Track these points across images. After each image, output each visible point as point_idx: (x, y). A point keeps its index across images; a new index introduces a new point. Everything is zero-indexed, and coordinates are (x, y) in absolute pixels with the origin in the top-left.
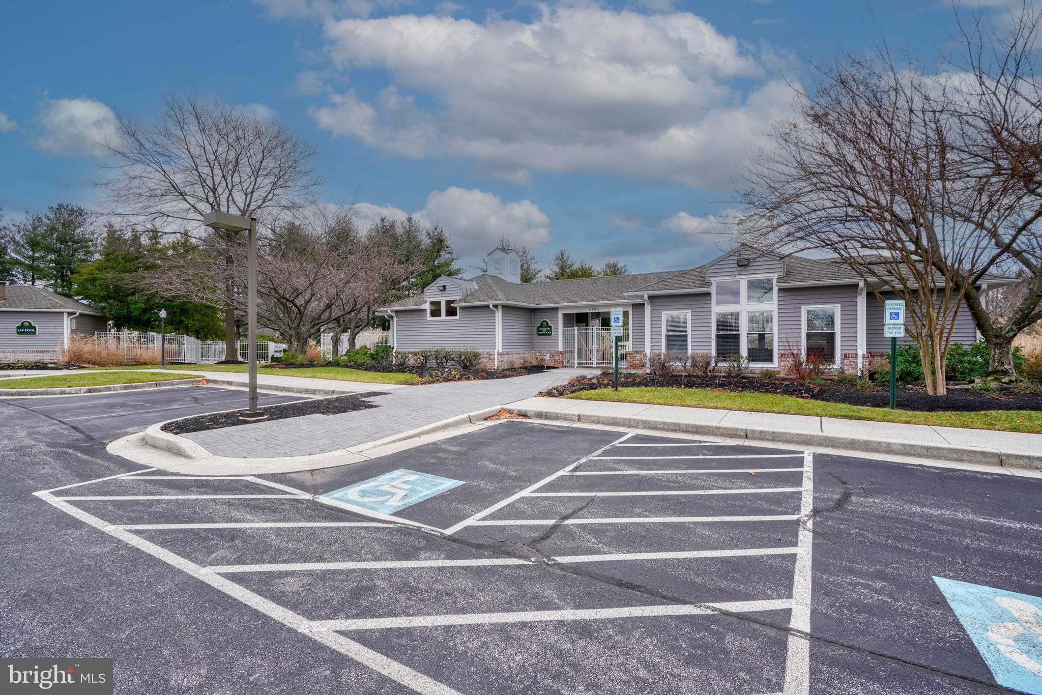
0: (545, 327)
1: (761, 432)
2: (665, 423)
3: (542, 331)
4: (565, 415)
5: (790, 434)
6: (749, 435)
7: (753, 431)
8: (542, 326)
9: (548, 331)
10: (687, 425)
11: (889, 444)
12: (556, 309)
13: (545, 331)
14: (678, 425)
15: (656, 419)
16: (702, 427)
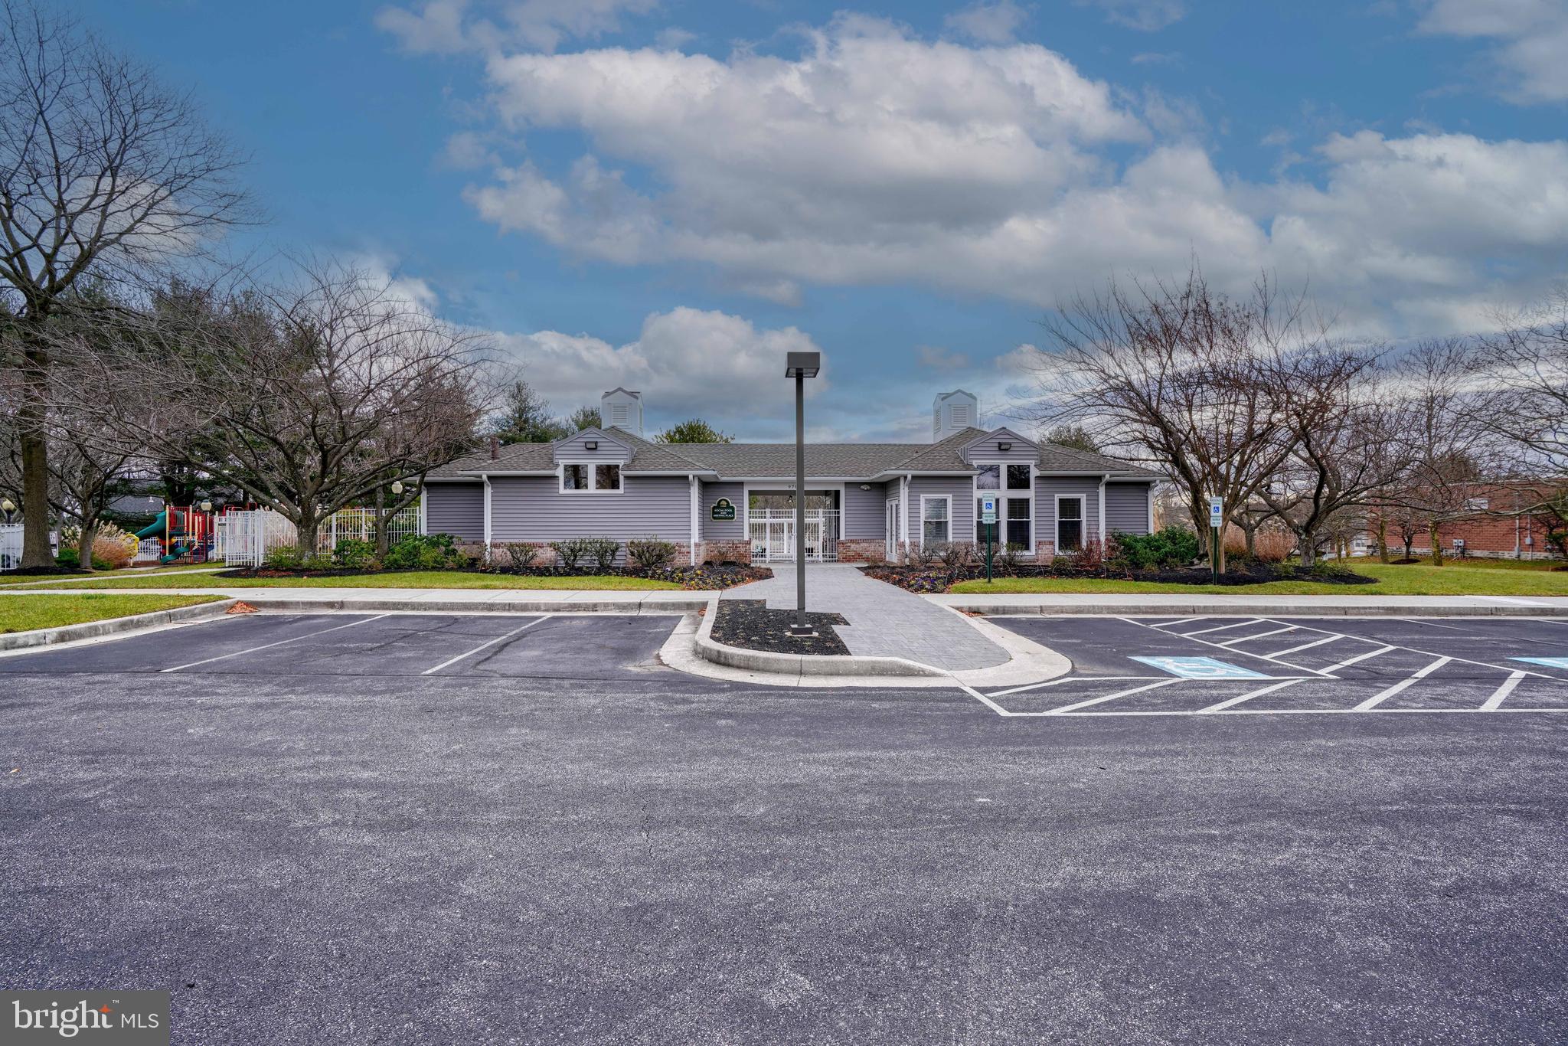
0: (723, 508)
1: (1205, 607)
2: (1127, 607)
3: (719, 513)
4: (1026, 607)
5: (1225, 607)
6: (1196, 610)
7: (1199, 607)
8: (719, 506)
9: (728, 513)
10: (1146, 607)
11: (1287, 607)
12: (741, 484)
13: (723, 513)
14: (1139, 607)
15: (1119, 604)
16: (1158, 607)
